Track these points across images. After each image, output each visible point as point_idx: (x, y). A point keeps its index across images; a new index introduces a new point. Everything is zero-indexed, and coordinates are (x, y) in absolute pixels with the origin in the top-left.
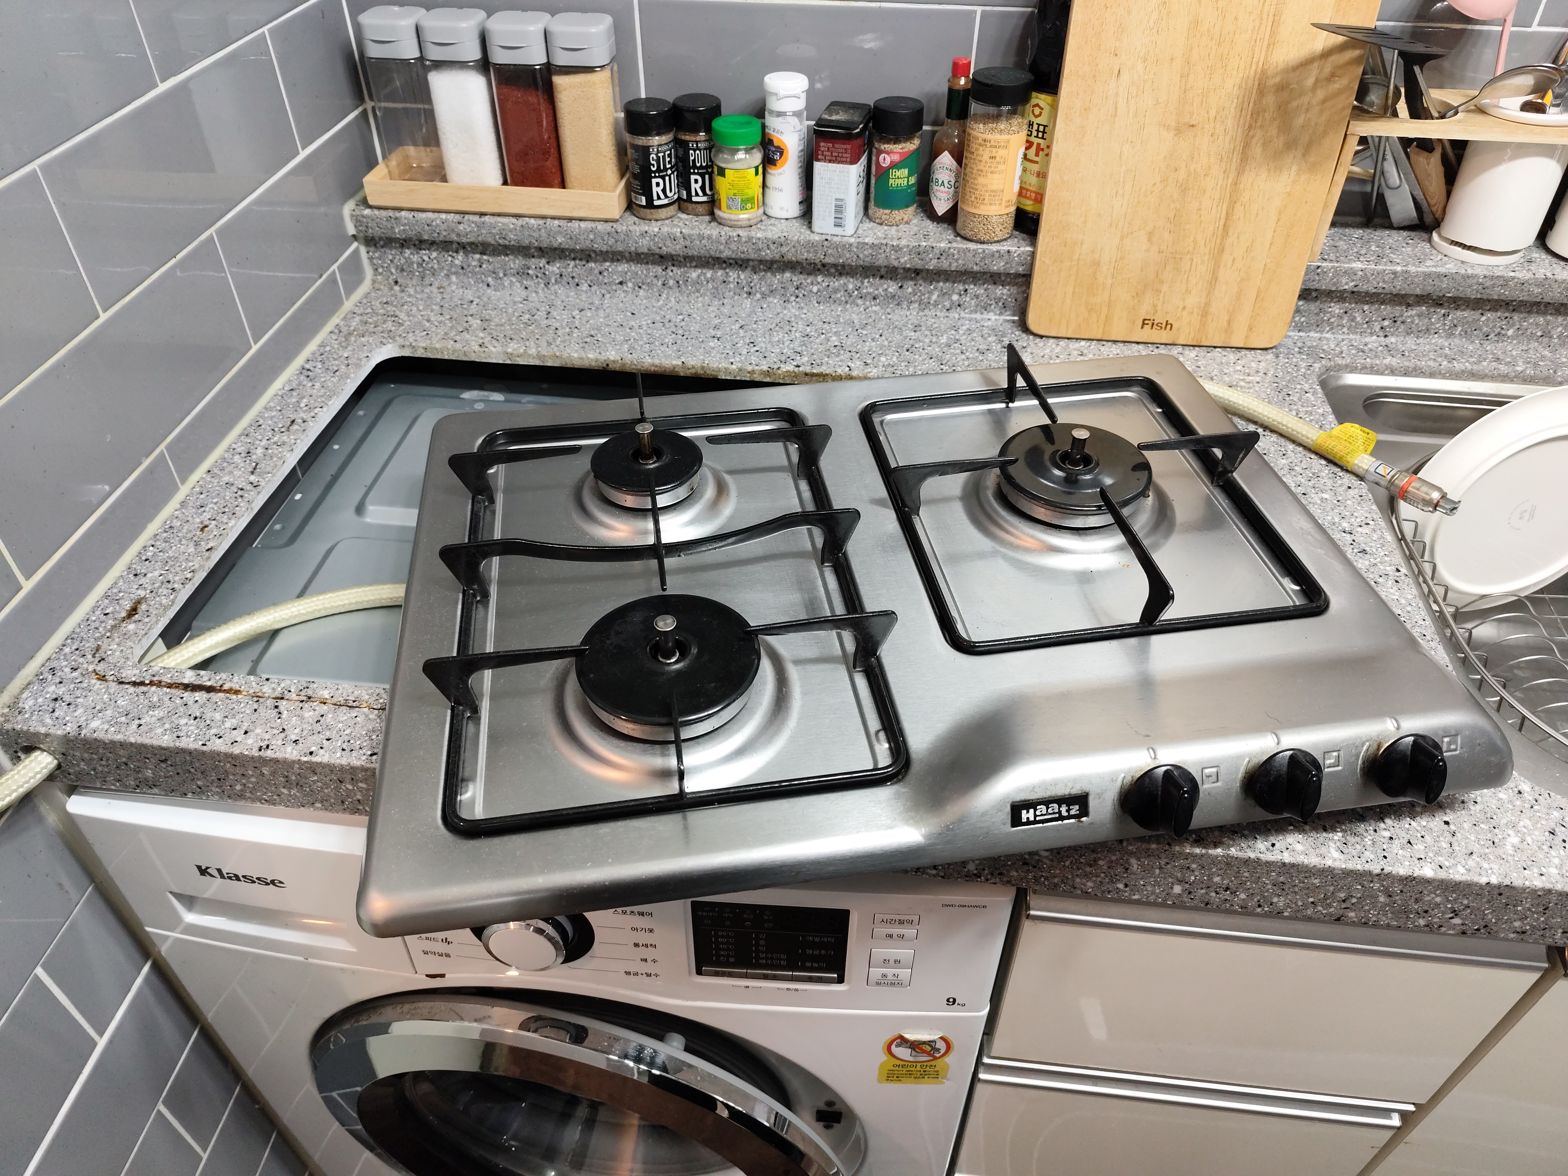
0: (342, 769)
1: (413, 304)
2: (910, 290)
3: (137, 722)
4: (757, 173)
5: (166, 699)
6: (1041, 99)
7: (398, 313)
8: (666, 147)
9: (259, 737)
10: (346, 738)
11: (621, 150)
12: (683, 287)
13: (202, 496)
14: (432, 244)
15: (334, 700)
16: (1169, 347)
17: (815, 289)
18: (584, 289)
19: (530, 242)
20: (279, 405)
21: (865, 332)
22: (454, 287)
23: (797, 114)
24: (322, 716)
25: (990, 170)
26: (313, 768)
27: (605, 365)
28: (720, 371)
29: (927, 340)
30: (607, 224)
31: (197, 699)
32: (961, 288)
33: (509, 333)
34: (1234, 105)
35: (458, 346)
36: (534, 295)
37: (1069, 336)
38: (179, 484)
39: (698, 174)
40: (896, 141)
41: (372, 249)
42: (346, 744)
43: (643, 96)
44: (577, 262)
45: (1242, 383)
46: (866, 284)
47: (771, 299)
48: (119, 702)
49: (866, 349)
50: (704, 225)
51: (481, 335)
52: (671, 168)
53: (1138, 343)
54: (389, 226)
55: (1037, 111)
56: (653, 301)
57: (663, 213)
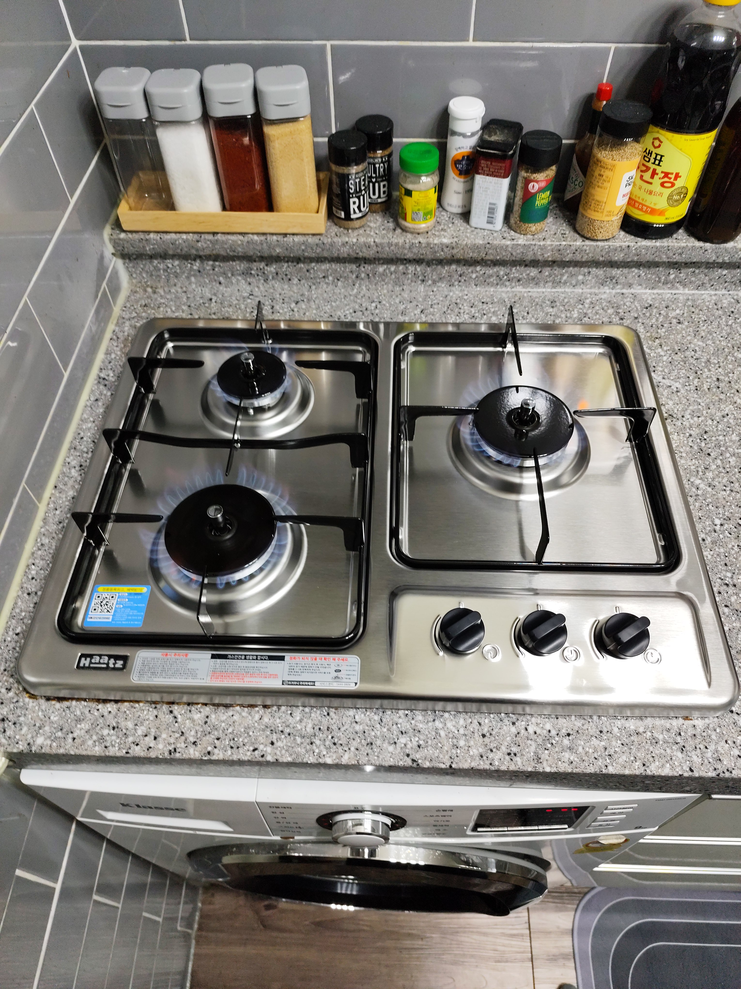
2: (547, 274)
3: (71, 736)
4: (435, 191)
5: (87, 712)
6: (661, 134)
8: (361, 174)
9: (166, 742)
10: (231, 736)
12: (372, 278)
13: (58, 512)
14: (175, 256)
17: (474, 276)
18: (295, 282)
19: (254, 253)
22: (194, 286)
24: (207, 717)
30: (315, 237)
31: (110, 709)
32: (586, 271)
36: (257, 289)
38: (38, 503)
40: (540, 172)
41: (127, 261)
42: (232, 742)
44: (290, 263)
46: (513, 271)
47: (439, 284)
48: (52, 718)
50: (391, 232)
52: (364, 190)
54: (141, 245)
56: (349, 289)
57: (358, 224)
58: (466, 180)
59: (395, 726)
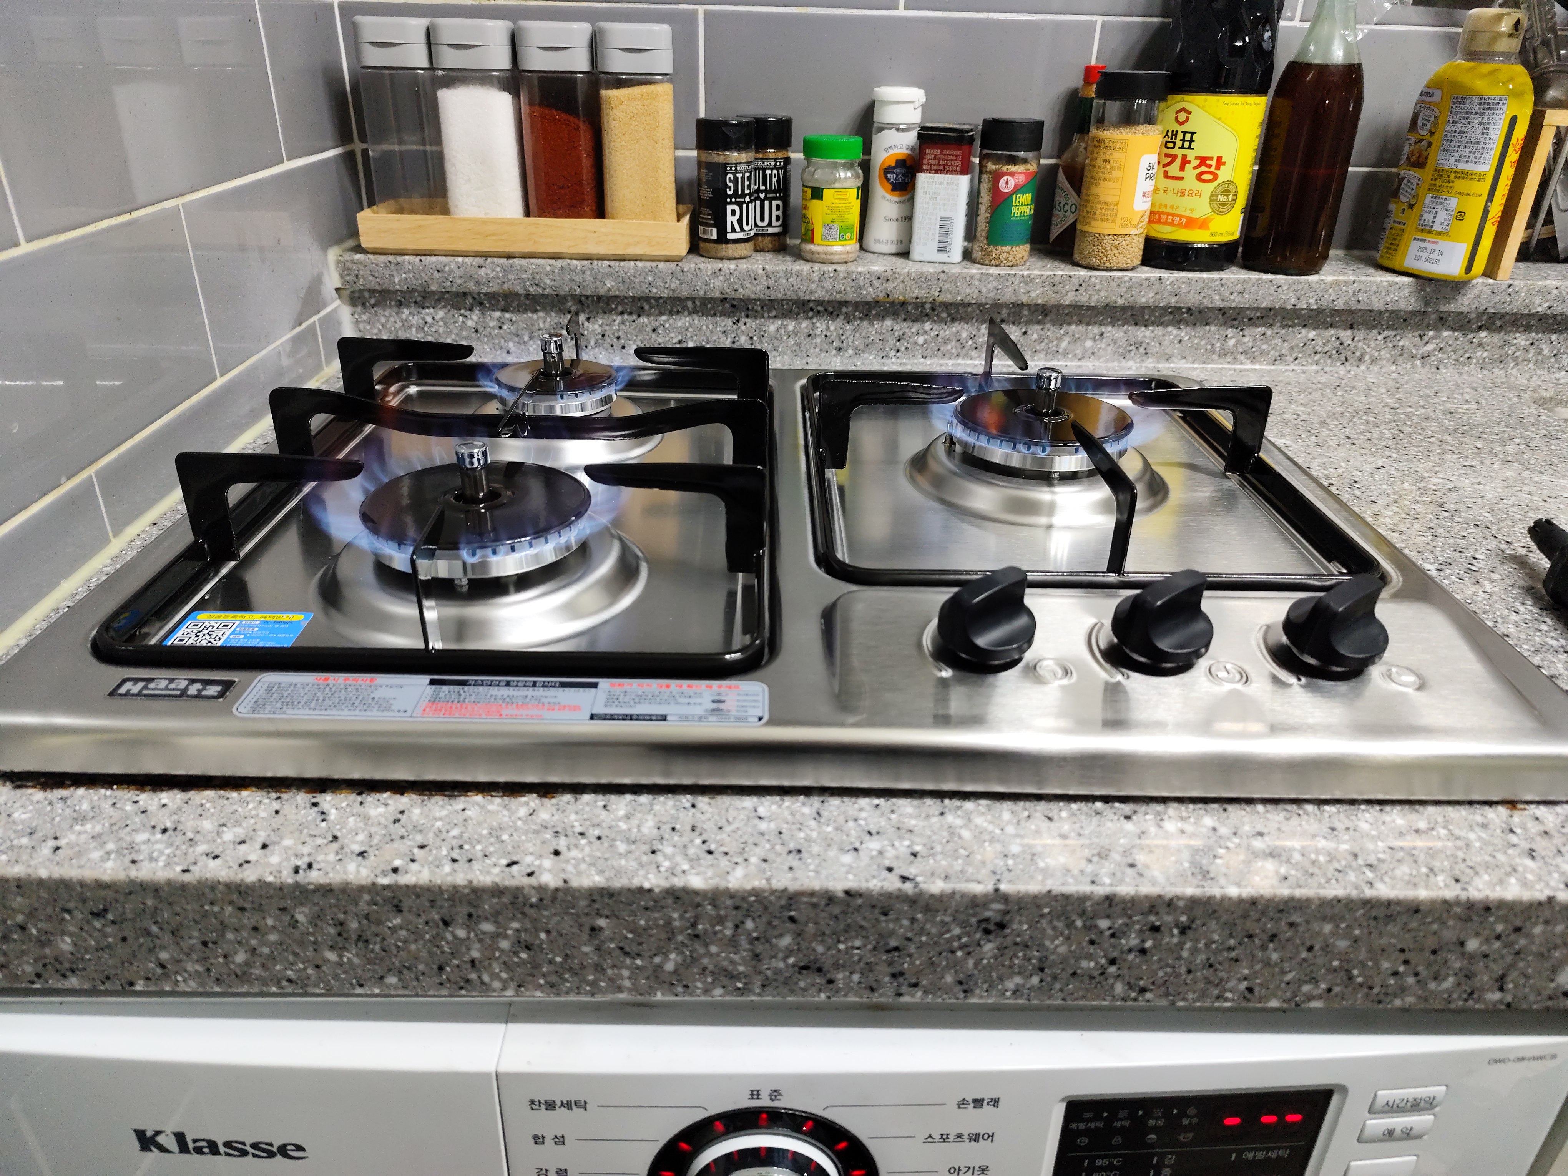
0: (452, 894)
2: (1035, 336)
3: (52, 843)
4: (858, 197)
5: (107, 806)
6: (1190, 101)
8: (745, 168)
9: (290, 852)
10: (455, 843)
14: (440, 300)
19: (569, 290)
26: (396, 900)
30: (668, 263)
32: (1097, 331)
42: (457, 851)
52: (750, 195)
57: (737, 250)
58: (902, 199)
59: (851, 824)
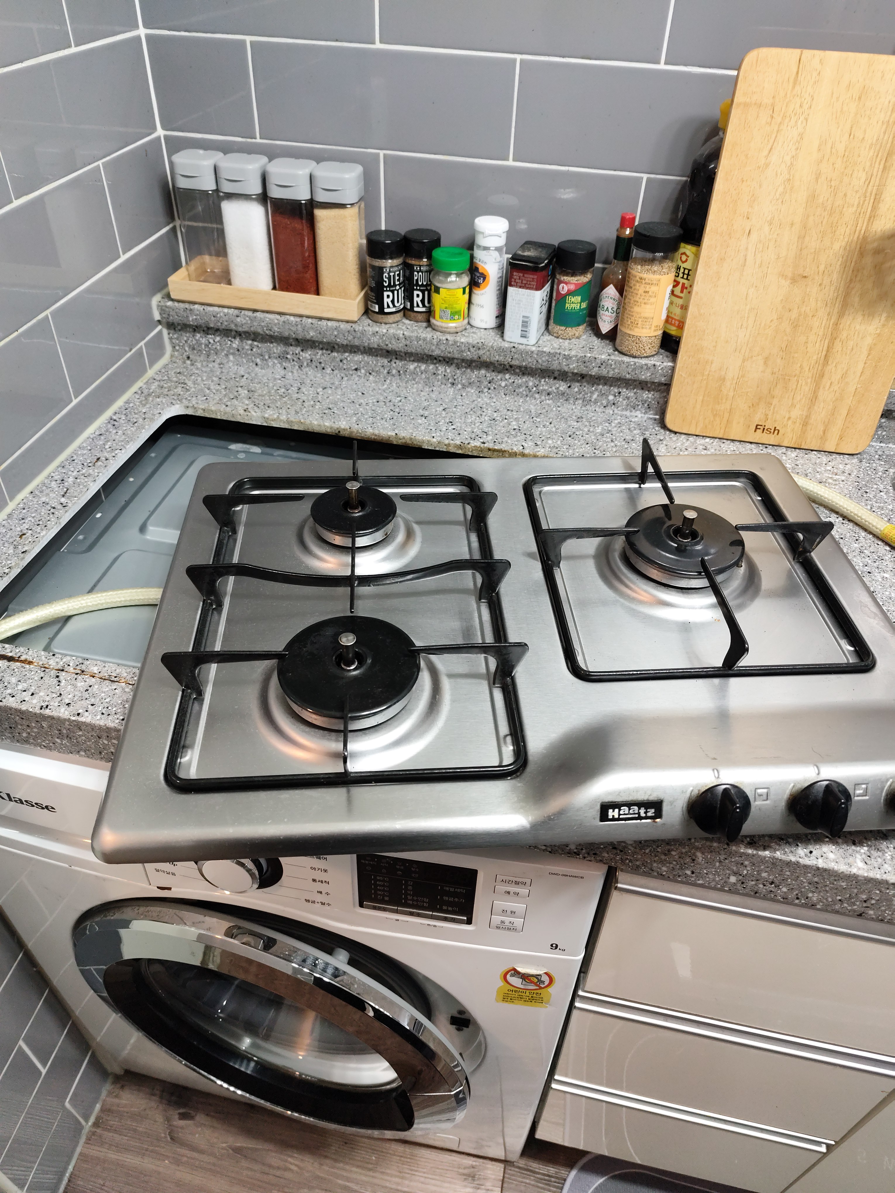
0: (100, 728)
1: (199, 375)
2: (576, 389)
4: (464, 293)
6: (687, 249)
7: (187, 381)
8: (396, 269)
9: (42, 699)
10: (106, 705)
11: (363, 269)
12: (403, 376)
13: (24, 511)
14: (216, 331)
15: (101, 675)
16: (776, 448)
18: (328, 372)
20: (89, 445)
21: (538, 420)
22: (231, 364)
23: (498, 249)
24: (90, 686)
25: (644, 301)
26: (79, 726)
27: (337, 432)
28: (423, 442)
29: (586, 430)
32: (616, 391)
33: (268, 402)
34: (839, 263)
35: (228, 409)
36: (290, 374)
37: (697, 434)
38: (8, 501)
39: (420, 290)
40: (573, 275)
41: (172, 331)
42: (105, 709)
43: (383, 228)
44: (324, 351)
45: (830, 481)
46: (543, 383)
47: (469, 389)
49: (538, 433)
50: (421, 330)
51: (247, 402)
52: (399, 285)
53: (751, 443)
54: (185, 315)
55: (684, 258)
56: (379, 385)
57: (391, 318)
